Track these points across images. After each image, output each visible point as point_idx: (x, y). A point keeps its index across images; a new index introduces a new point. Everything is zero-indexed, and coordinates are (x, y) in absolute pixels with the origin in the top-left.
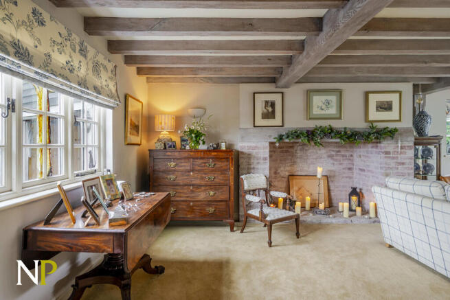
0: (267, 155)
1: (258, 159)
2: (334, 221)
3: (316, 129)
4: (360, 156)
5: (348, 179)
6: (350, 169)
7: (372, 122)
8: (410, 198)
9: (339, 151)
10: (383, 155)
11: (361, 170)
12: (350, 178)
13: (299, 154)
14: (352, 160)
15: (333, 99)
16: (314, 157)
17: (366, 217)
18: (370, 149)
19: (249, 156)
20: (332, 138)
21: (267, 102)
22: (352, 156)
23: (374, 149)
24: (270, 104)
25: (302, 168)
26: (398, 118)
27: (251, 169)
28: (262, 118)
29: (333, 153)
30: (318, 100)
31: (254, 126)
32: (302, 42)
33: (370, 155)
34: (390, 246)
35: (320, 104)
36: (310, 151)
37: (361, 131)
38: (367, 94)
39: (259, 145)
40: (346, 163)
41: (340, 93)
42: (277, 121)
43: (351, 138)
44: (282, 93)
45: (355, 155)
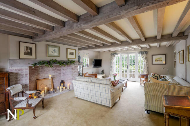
0: (28, 73)
1: (22, 75)
2: (57, 94)
3: (51, 60)
4: (63, 69)
5: (59, 78)
6: (60, 74)
7: (68, 58)
8: (84, 83)
9: (56, 68)
10: (71, 69)
11: (64, 74)
12: (60, 77)
13: (41, 70)
14: (60, 71)
15: (57, 49)
16: (47, 71)
17: (67, 90)
18: (67, 67)
19: (17, 74)
20: (57, 64)
21: (27, 47)
22: (60, 69)
23: (68, 67)
24: (29, 48)
25: (42, 75)
26: (75, 58)
27: (18, 80)
28: (25, 55)
29: (54, 69)
30: (51, 49)
31: (20, 58)
32: (53, 27)
33: (67, 69)
34: (77, 98)
35: (52, 51)
36: (46, 68)
37: (66, 61)
38: (67, 49)
39: (23, 68)
40: (59, 72)
41: (59, 48)
42: (33, 56)
43: (63, 63)
44: (36, 44)
45: (61, 69)
